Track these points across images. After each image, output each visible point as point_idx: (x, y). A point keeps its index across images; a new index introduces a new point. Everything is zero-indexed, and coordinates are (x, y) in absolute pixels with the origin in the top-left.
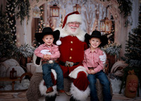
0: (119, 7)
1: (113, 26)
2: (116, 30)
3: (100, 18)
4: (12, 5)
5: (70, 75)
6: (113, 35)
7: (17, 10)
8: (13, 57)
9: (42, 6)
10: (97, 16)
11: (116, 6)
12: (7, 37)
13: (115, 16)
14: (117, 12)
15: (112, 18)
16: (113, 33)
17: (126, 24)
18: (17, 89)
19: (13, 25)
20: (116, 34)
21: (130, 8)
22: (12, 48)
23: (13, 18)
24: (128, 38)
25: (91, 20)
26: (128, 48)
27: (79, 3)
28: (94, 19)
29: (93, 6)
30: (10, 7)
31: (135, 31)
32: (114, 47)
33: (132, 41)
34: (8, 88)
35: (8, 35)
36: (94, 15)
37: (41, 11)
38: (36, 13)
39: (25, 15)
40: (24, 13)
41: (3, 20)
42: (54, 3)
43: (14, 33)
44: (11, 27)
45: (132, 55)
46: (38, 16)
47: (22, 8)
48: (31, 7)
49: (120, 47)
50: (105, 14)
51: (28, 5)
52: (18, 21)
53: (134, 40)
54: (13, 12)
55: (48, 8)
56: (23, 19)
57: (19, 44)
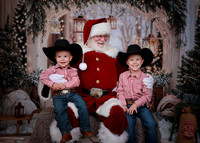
0: (169, 21)
1: (161, 47)
2: (165, 51)
3: (143, 35)
4: (23, 16)
5: (98, 111)
6: (161, 59)
7: (29, 23)
8: (22, 87)
9: (63, 18)
10: (139, 32)
11: (165, 19)
12: (14, 59)
13: (163, 33)
14: (166, 28)
15: (159, 36)
16: (161, 56)
17: (179, 44)
18: (25, 132)
19: (23, 44)
20: (164, 57)
21: (184, 23)
22: (20, 74)
23: (22, 34)
24: (181, 64)
25: (130, 37)
26: (181, 77)
27: (113, 14)
28: (135, 37)
29: (133, 19)
30: (20, 19)
31: (190, 54)
32: (162, 76)
33: (185, 68)
34: (11, 130)
35: (15, 57)
36: (134, 30)
37: (62, 24)
38: (55, 27)
39: (39, 30)
40: (37, 27)
41: (9, 36)
42: (79, 14)
43: (24, 54)
44: (20, 45)
45: (186, 87)
46: (57, 31)
47: (35, 20)
48: (48, 19)
49: (170, 75)
50: (149, 30)
51: (44, 16)
52: (30, 37)
53: (188, 66)
54: (23, 25)
55: (71, 21)
56: (36, 35)
57: (30, 69)
